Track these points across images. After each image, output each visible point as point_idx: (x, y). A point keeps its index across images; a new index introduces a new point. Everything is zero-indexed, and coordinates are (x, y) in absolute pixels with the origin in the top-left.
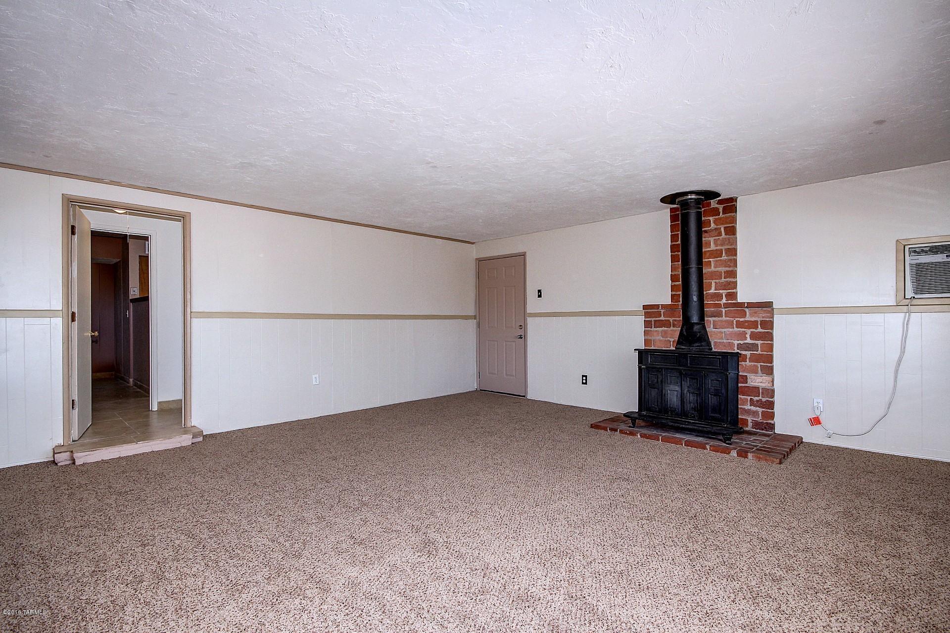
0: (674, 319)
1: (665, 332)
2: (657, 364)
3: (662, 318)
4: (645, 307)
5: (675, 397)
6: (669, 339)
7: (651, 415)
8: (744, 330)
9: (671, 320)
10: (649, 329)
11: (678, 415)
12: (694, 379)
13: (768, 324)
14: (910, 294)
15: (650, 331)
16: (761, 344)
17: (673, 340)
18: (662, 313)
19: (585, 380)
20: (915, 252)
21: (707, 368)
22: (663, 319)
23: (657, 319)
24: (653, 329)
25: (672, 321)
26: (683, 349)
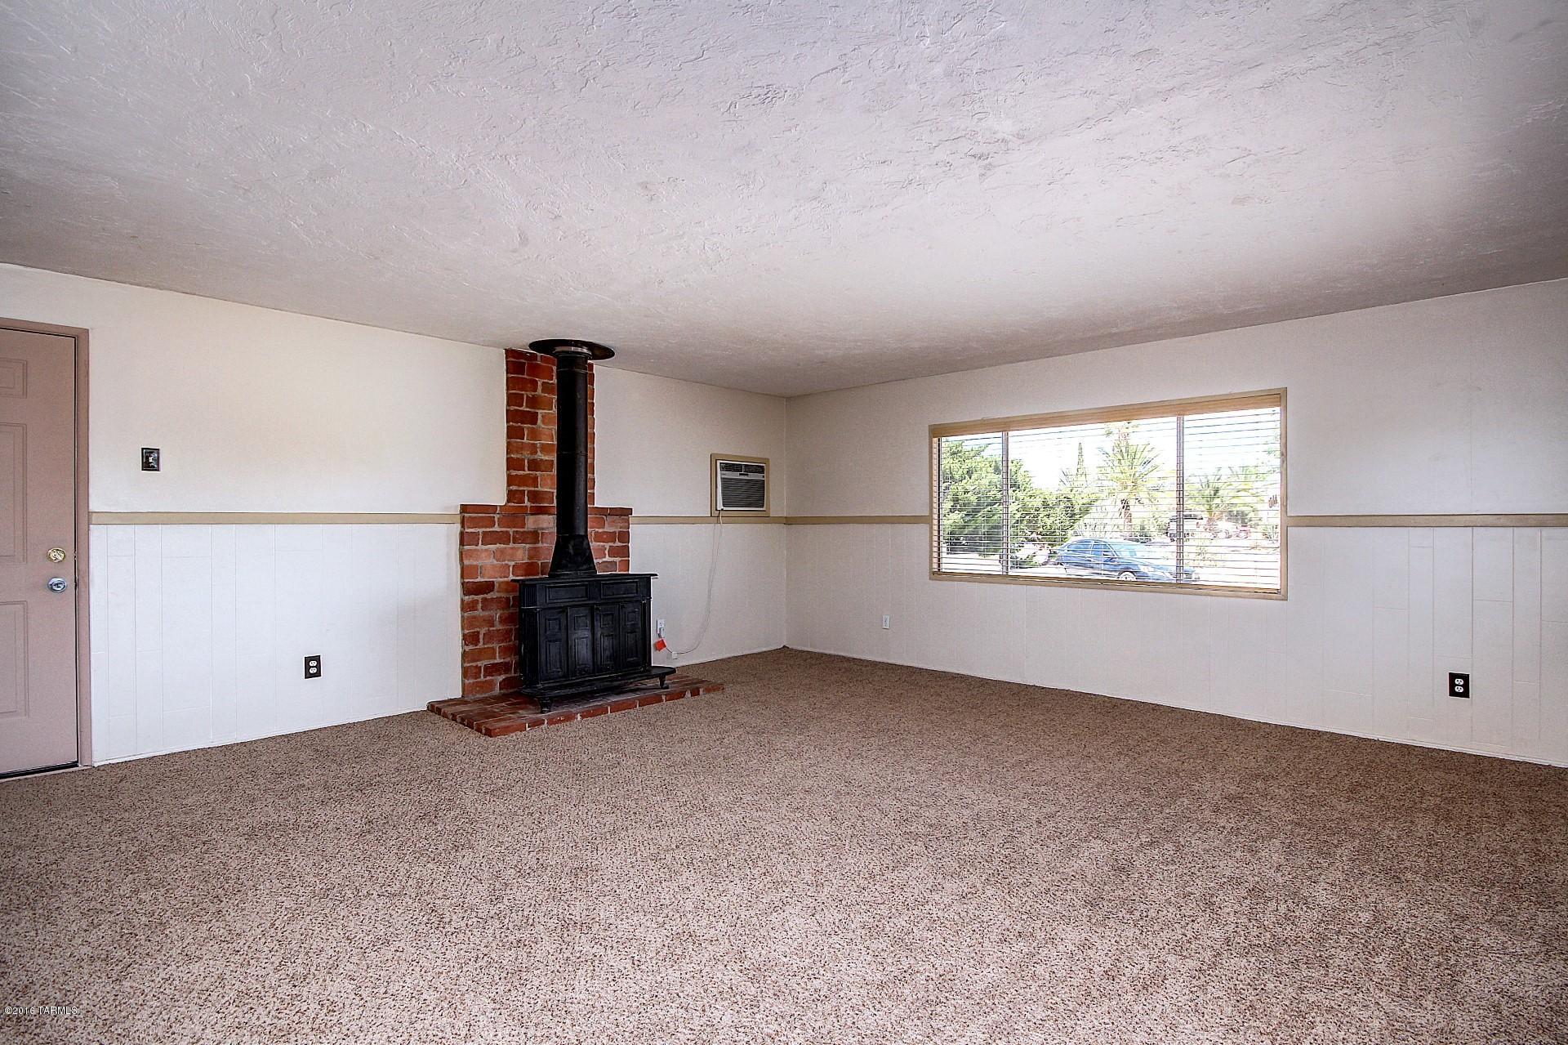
0: (515, 530)
1: (502, 551)
2: (559, 601)
3: (496, 528)
4: (465, 508)
5: (585, 647)
6: (506, 562)
7: (552, 685)
8: (602, 544)
9: (511, 531)
10: (473, 547)
11: (593, 673)
12: (608, 615)
13: (624, 536)
14: (720, 506)
15: (475, 550)
16: (620, 562)
17: (513, 563)
18: (496, 519)
19: (312, 667)
20: (728, 467)
21: (623, 598)
22: (498, 529)
23: (488, 530)
24: (480, 547)
25: (511, 533)
26: (567, 574)
